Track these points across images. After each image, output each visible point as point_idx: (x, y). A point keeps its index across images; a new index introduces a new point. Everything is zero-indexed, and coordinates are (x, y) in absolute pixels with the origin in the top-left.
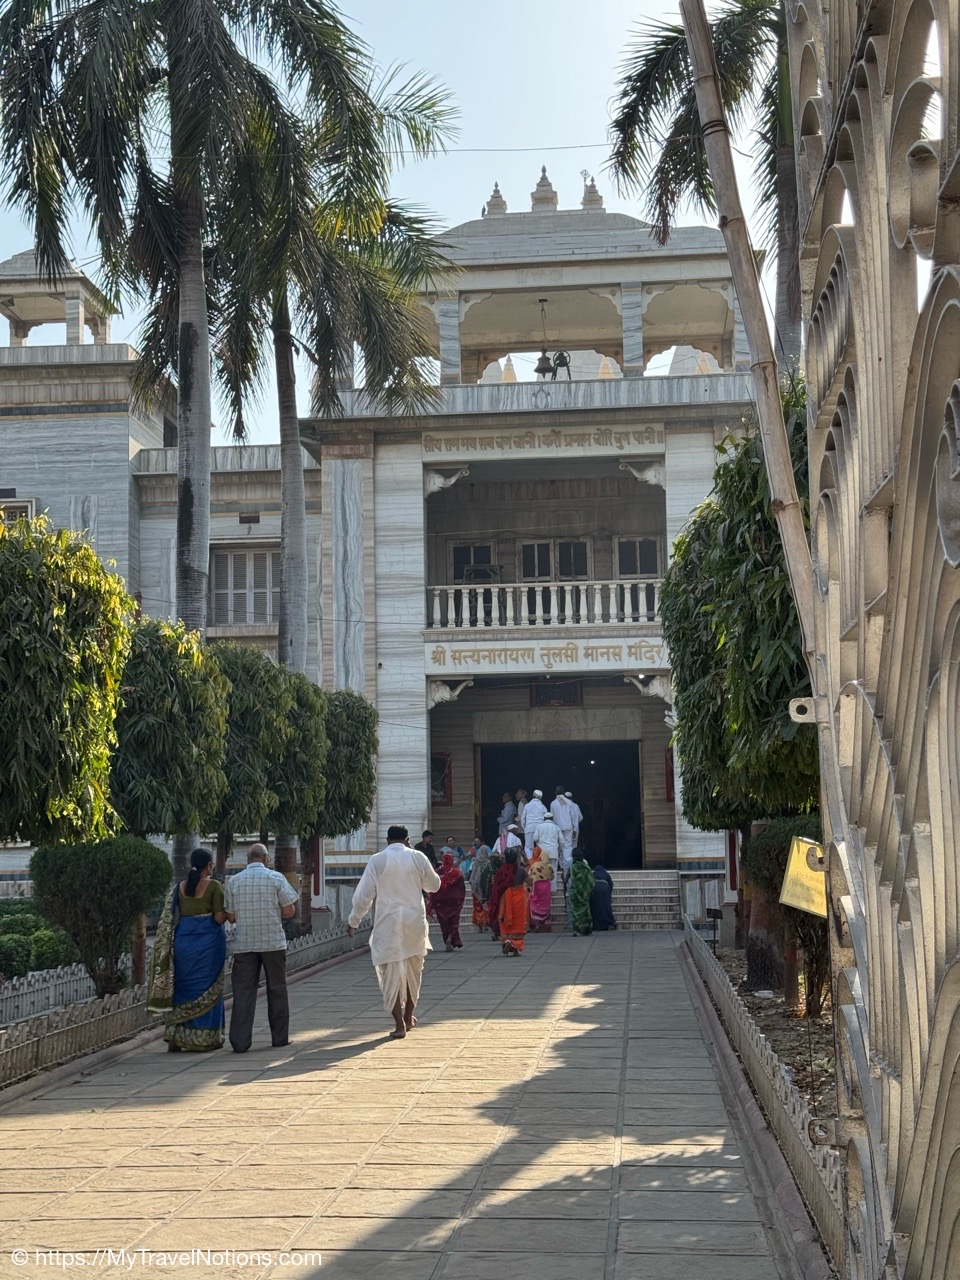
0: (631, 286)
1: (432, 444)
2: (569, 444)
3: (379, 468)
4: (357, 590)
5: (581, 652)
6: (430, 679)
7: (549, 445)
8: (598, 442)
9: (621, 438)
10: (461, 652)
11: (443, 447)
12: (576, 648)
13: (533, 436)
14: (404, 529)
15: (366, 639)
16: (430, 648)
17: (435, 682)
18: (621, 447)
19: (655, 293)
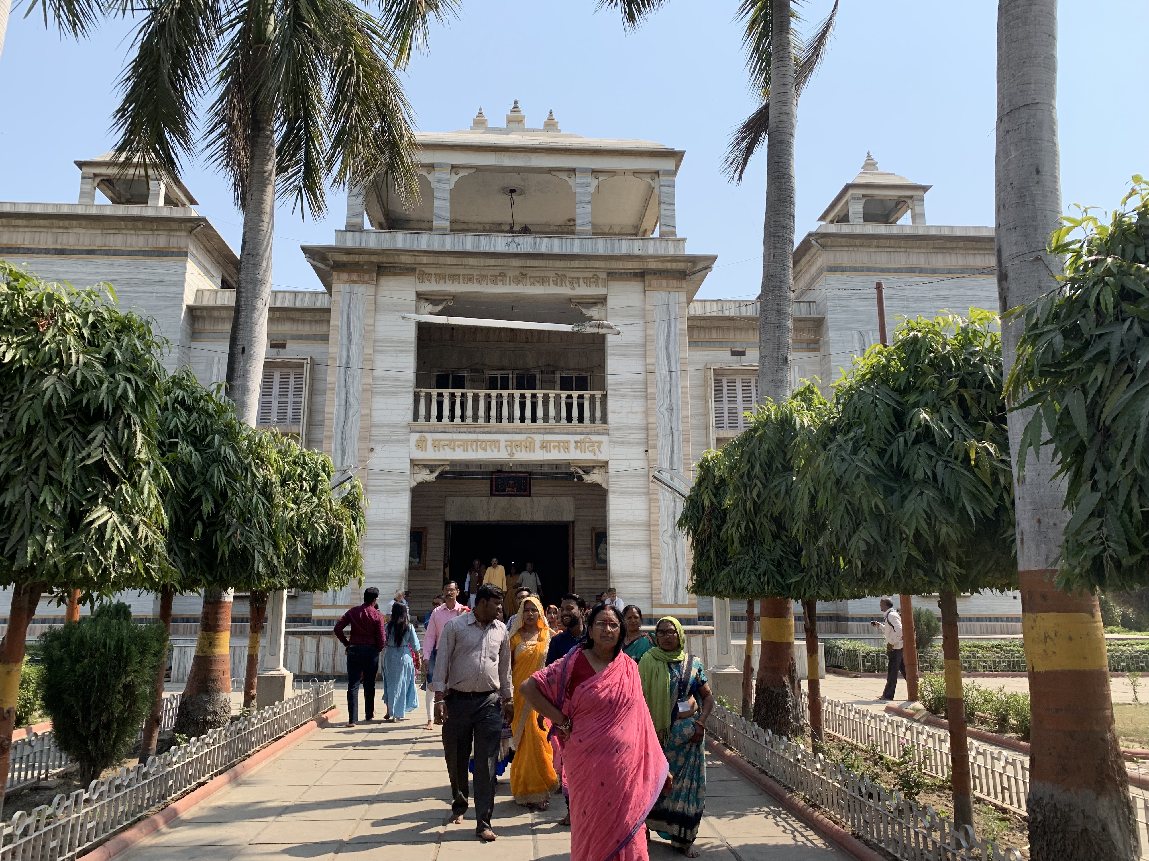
0: (584, 170)
1: (424, 277)
2: (533, 284)
3: (380, 293)
4: (356, 388)
5: (538, 445)
6: (414, 463)
7: (517, 283)
8: (555, 283)
9: (574, 282)
10: (440, 441)
11: (433, 279)
12: (533, 442)
13: (505, 276)
14: (398, 342)
15: (361, 428)
16: (415, 437)
17: (417, 465)
18: (573, 288)
19: (601, 178)
